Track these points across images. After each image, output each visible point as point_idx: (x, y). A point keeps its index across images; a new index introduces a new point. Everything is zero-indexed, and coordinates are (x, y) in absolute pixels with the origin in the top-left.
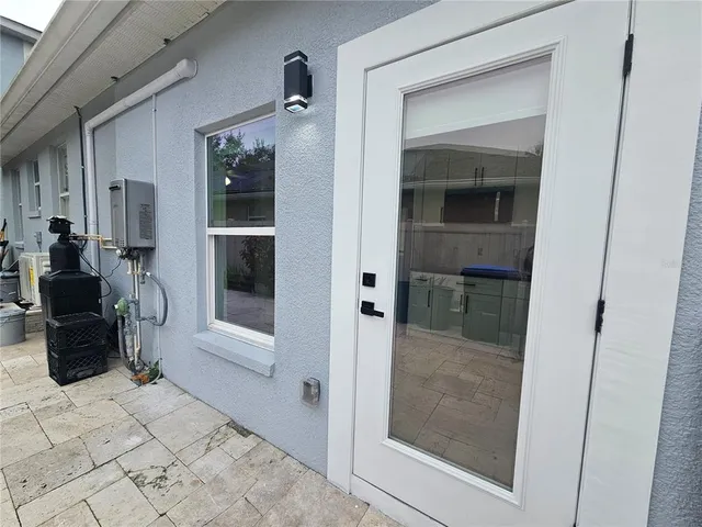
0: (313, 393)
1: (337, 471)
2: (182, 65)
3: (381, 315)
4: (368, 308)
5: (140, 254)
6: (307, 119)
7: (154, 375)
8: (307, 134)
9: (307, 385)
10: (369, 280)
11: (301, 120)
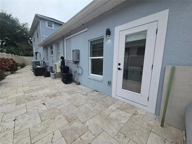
0: (110, 83)
1: (113, 95)
2: (86, 29)
3: (121, 69)
4: (119, 69)
5: (77, 62)
6: (109, 39)
7: (79, 84)
8: (109, 41)
9: (109, 82)
10: (119, 64)
11: (108, 39)
